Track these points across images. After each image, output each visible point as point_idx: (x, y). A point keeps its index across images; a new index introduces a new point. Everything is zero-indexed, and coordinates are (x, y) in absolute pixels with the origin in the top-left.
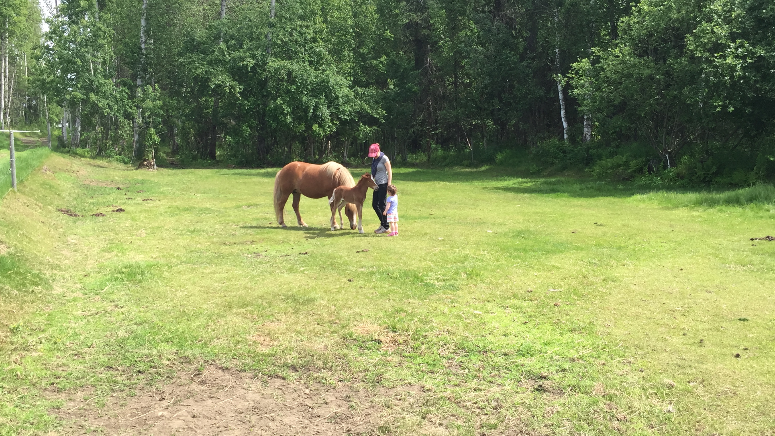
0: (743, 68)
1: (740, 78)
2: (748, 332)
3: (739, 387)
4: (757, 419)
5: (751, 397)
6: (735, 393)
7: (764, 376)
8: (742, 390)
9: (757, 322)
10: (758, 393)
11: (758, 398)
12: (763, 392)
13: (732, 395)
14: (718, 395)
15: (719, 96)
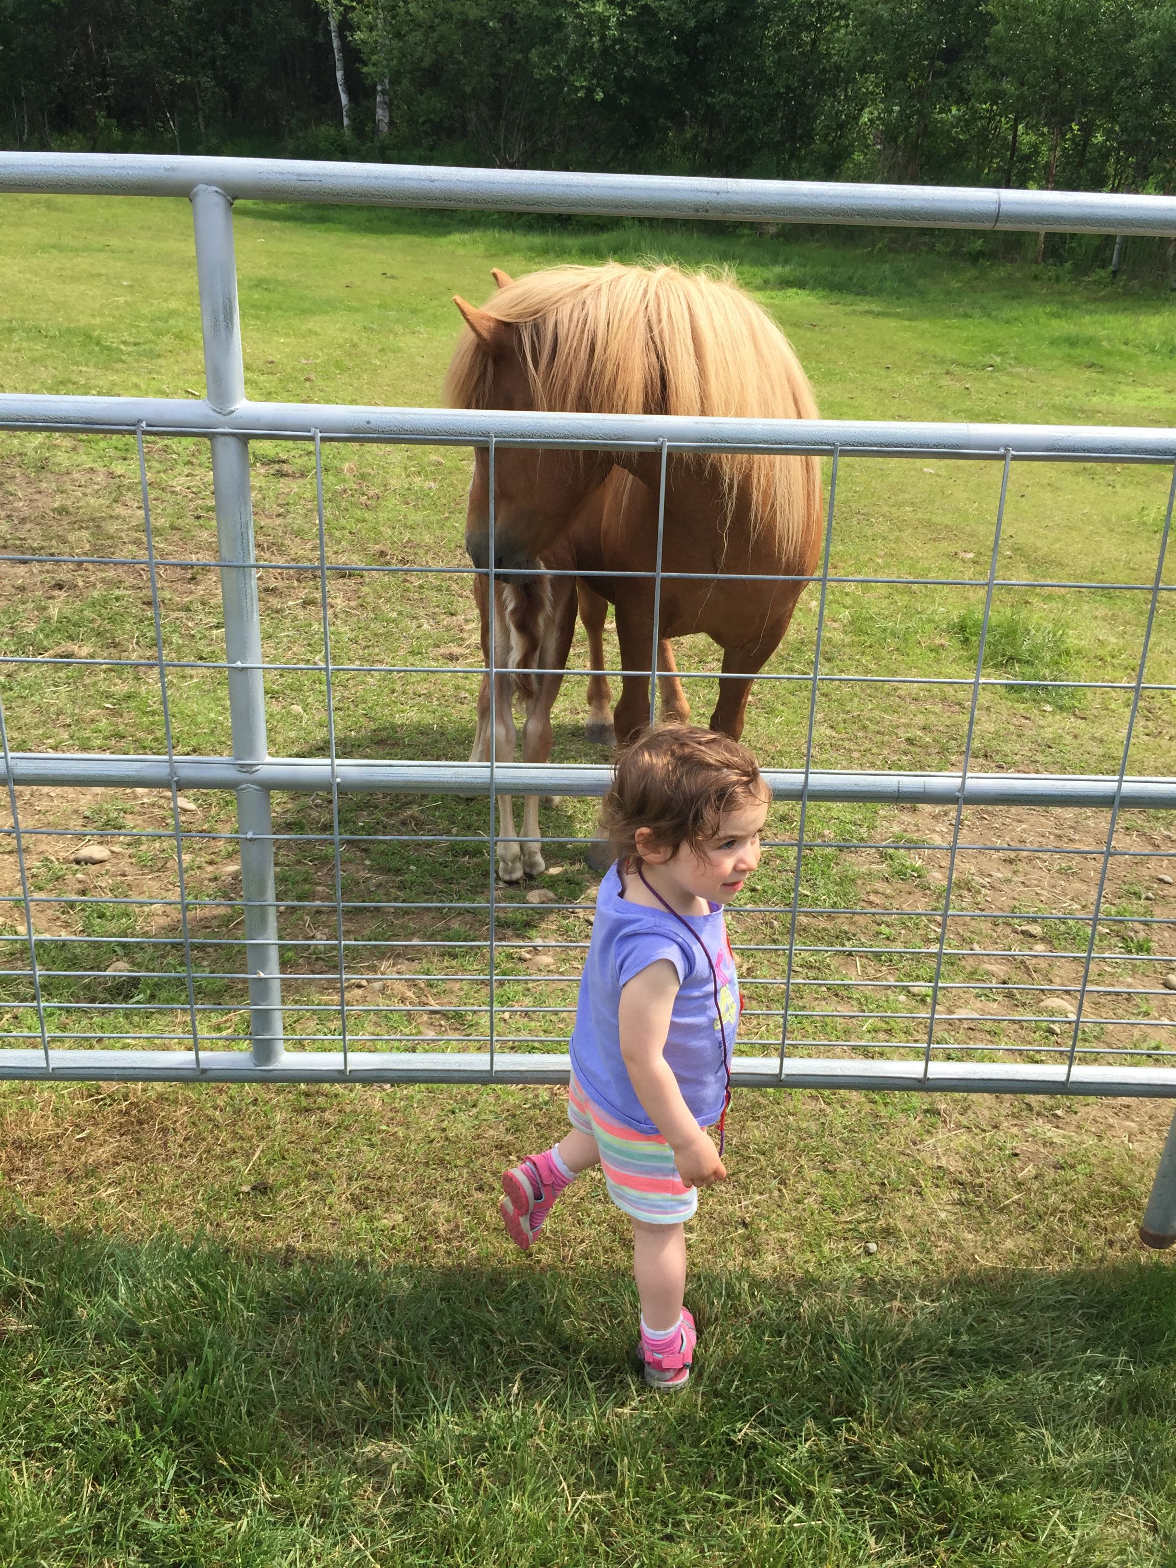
0: (620, 24)
1: (616, 41)
15: (583, 69)
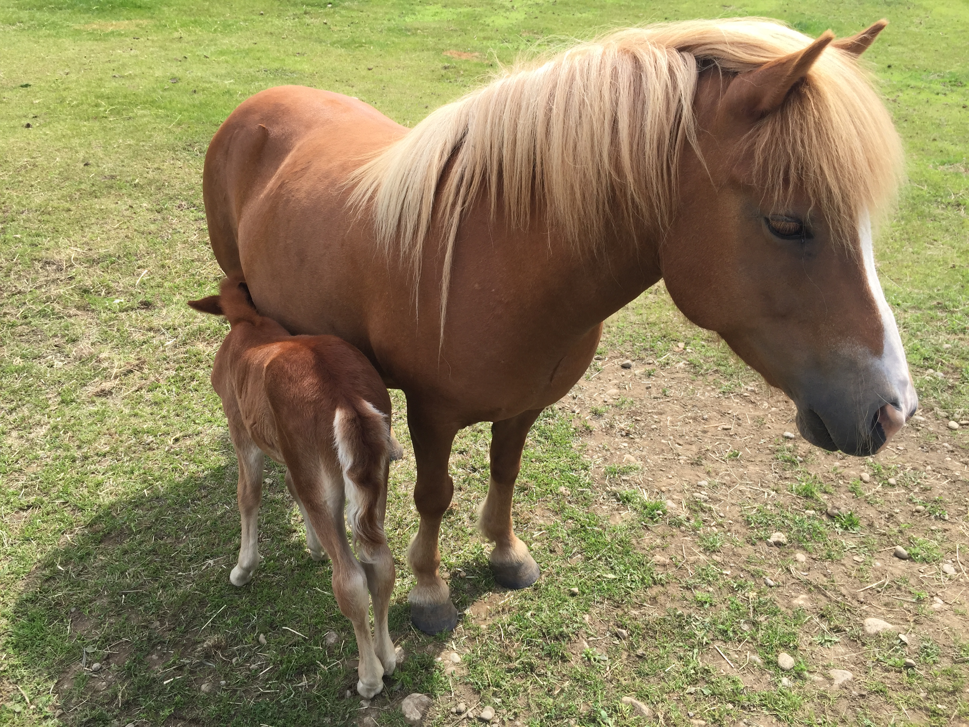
2: (33, 99)
3: (36, 157)
4: (62, 185)
5: (52, 165)
6: (35, 165)
7: (60, 141)
8: (41, 160)
9: (40, 86)
10: (58, 159)
11: (58, 164)
12: (62, 158)
13: (32, 167)
14: (17, 171)
